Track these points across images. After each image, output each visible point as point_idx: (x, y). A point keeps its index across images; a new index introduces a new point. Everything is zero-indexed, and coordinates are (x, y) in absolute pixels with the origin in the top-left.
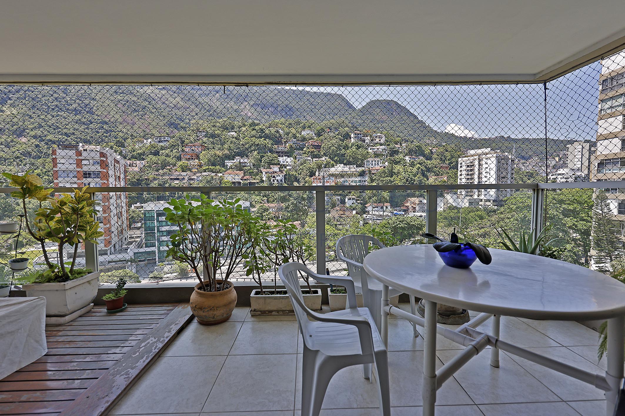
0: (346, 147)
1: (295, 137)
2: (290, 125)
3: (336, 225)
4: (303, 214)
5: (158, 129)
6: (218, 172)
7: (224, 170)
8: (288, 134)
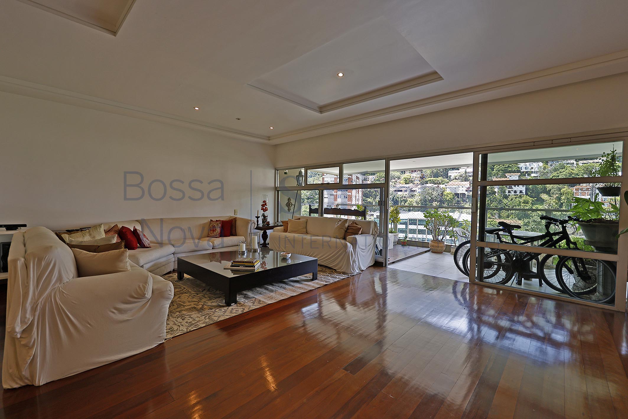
6: (440, 184)
7: (447, 181)
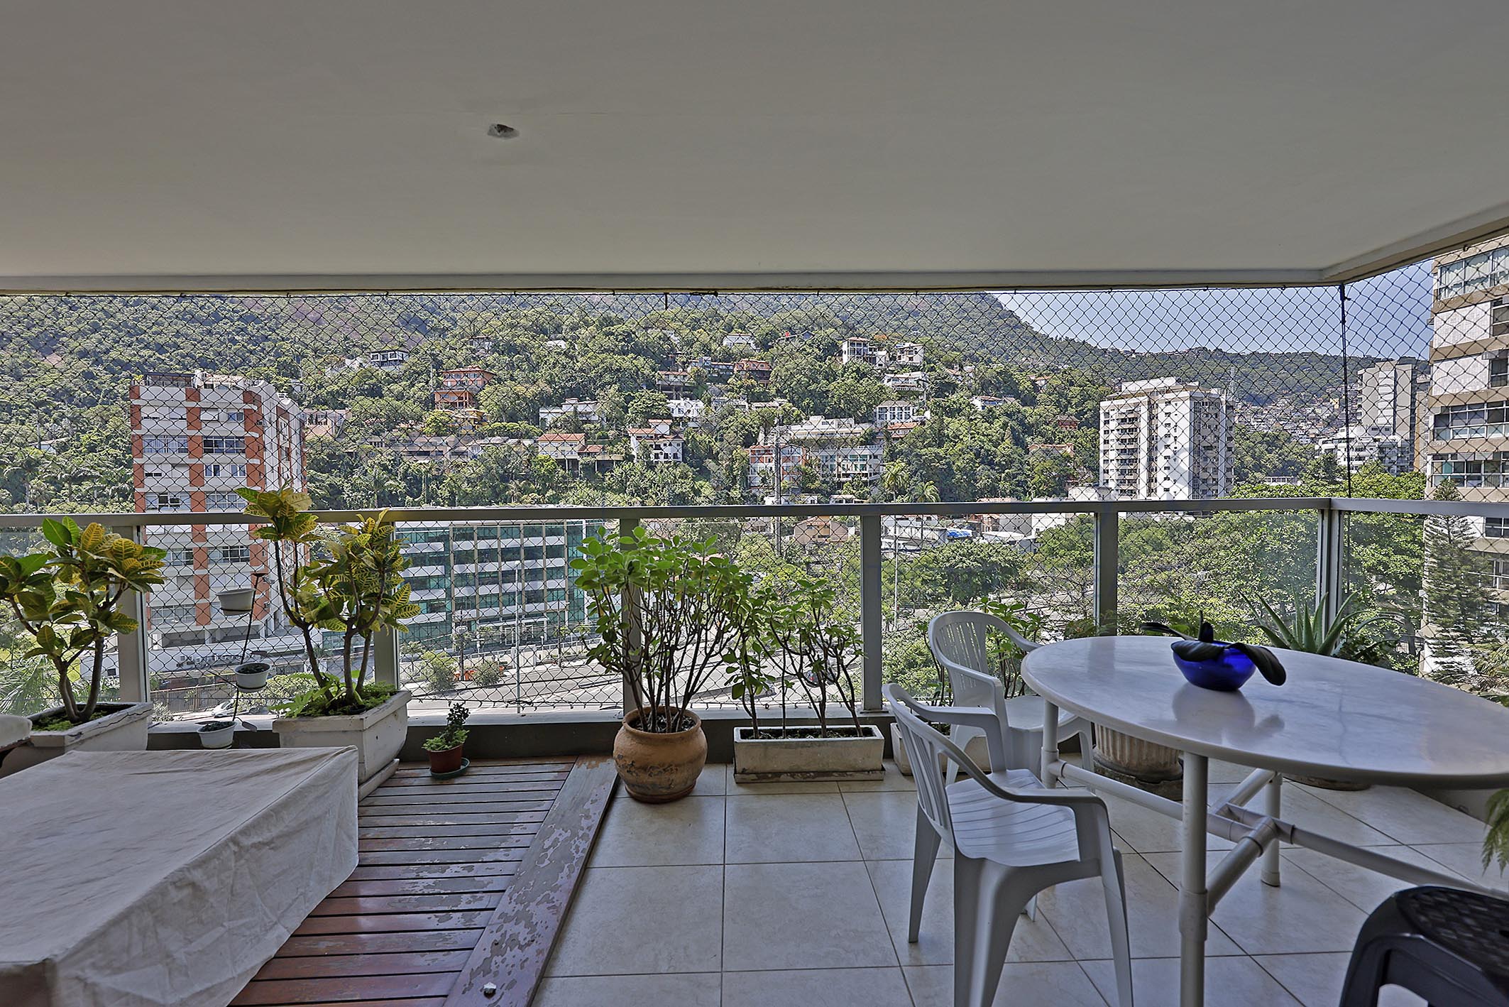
0: (831, 376)
1: (706, 350)
2: (695, 324)
3: (808, 564)
4: (729, 537)
5: (378, 334)
6: (522, 437)
7: (538, 431)
8: (690, 344)
